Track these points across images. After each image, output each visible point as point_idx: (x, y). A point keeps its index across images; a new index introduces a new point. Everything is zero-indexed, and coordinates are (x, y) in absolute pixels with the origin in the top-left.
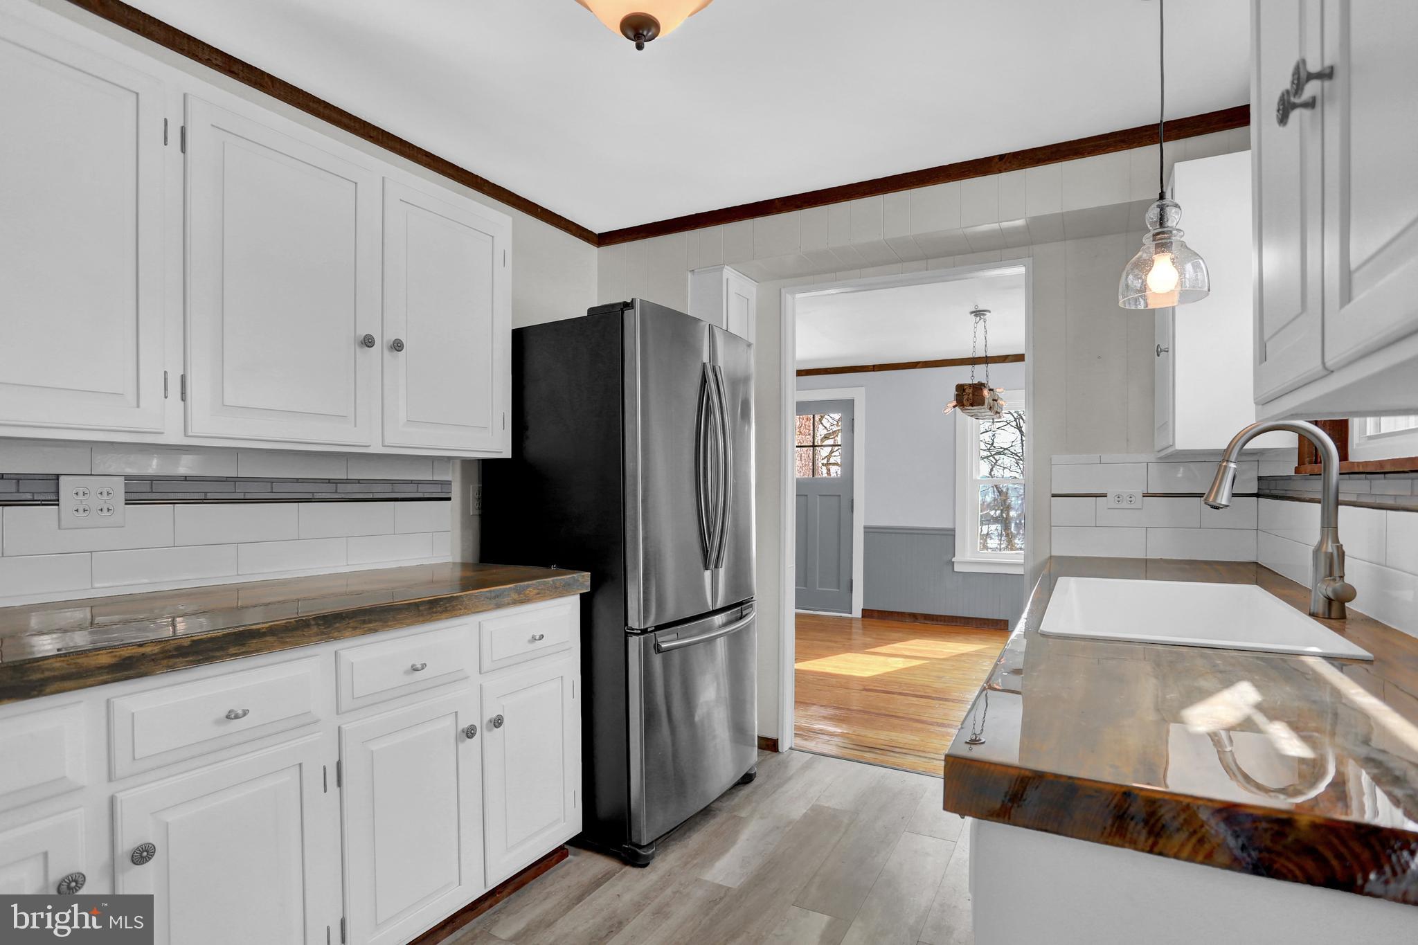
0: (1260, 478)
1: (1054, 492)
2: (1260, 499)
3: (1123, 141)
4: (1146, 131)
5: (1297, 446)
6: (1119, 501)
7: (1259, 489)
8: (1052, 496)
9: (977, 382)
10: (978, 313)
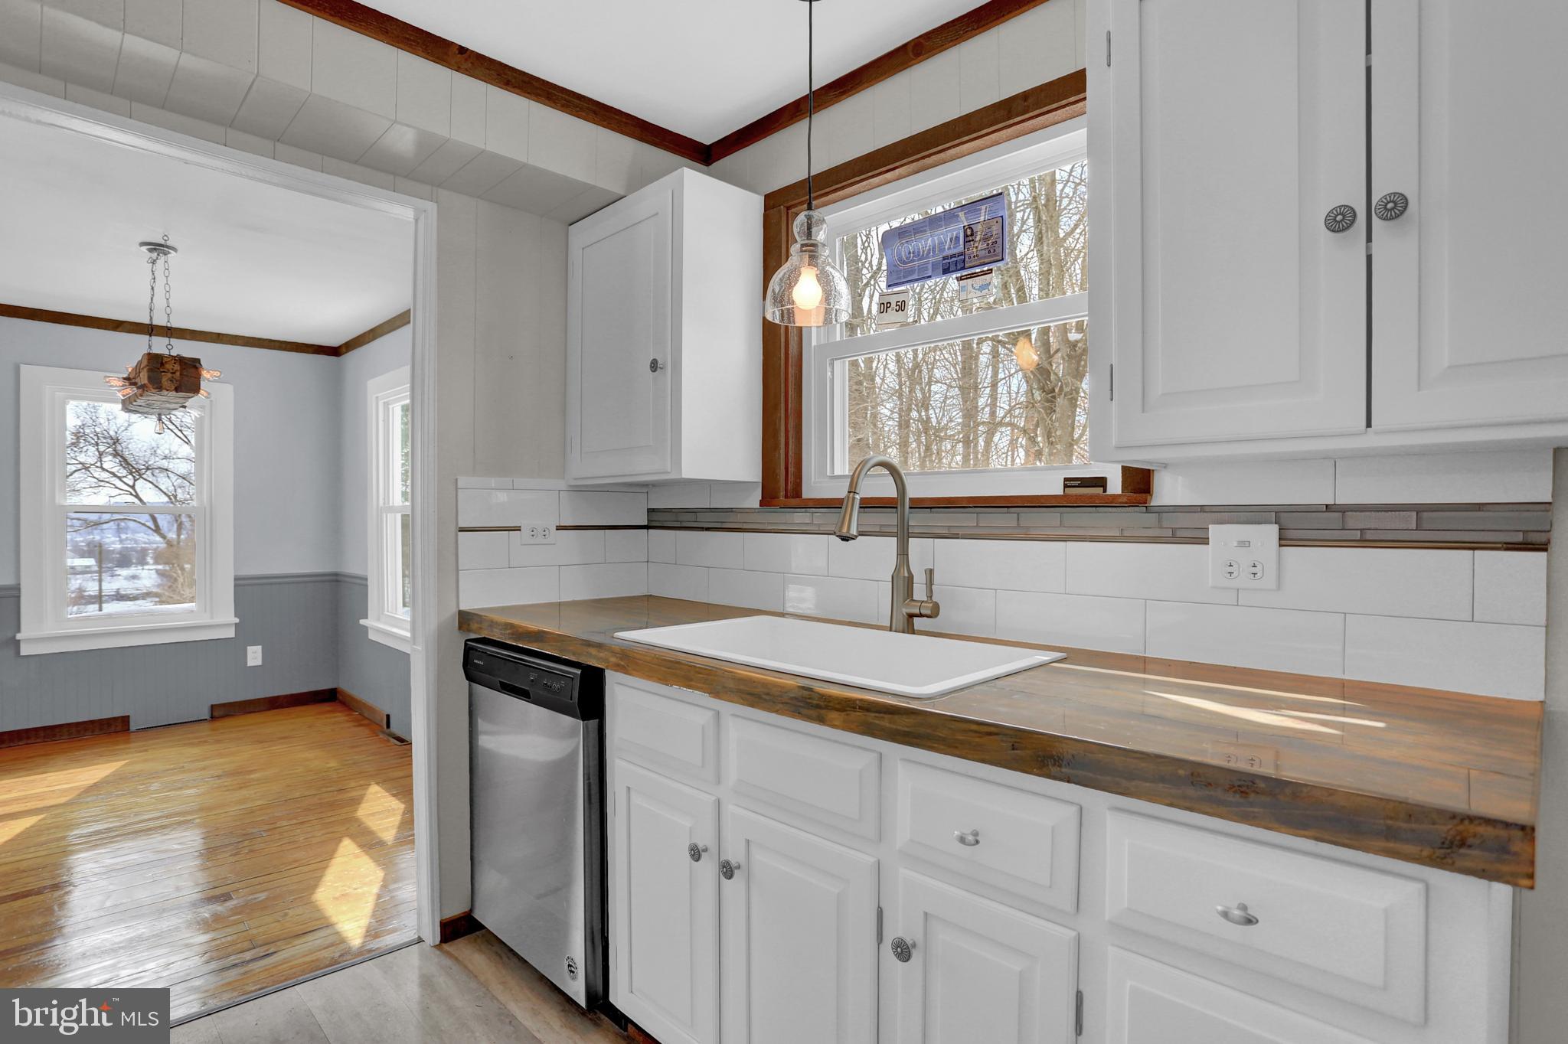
0: (650, 511)
1: (462, 524)
2: (650, 530)
3: (595, 112)
4: (615, 114)
5: (760, 479)
6: (533, 536)
7: (648, 521)
8: (460, 531)
9: (175, 355)
10: (158, 248)
